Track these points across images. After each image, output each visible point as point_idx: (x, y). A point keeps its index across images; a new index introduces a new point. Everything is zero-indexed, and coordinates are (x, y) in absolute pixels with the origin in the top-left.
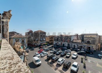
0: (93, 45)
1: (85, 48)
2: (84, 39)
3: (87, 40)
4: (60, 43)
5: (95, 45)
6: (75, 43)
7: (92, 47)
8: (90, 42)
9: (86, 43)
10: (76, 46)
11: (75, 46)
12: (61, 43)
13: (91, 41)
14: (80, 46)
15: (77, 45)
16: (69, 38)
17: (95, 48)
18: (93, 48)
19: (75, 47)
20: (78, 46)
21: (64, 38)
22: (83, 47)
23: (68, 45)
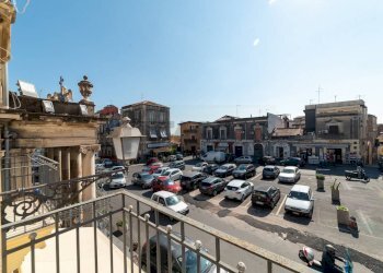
0: (349, 141)
1: (321, 154)
2: (318, 119)
3: (329, 125)
4: (226, 145)
5: (358, 141)
6: (284, 138)
7: (348, 149)
8: (341, 130)
9: (324, 136)
10: (287, 149)
11: (281, 150)
12: (230, 144)
13: (345, 127)
14: (301, 150)
15: (291, 145)
16: (261, 124)
17: (358, 150)
18: (352, 150)
19: (282, 156)
20: (293, 148)
21: (240, 125)
22: (314, 151)
23: (258, 148)
